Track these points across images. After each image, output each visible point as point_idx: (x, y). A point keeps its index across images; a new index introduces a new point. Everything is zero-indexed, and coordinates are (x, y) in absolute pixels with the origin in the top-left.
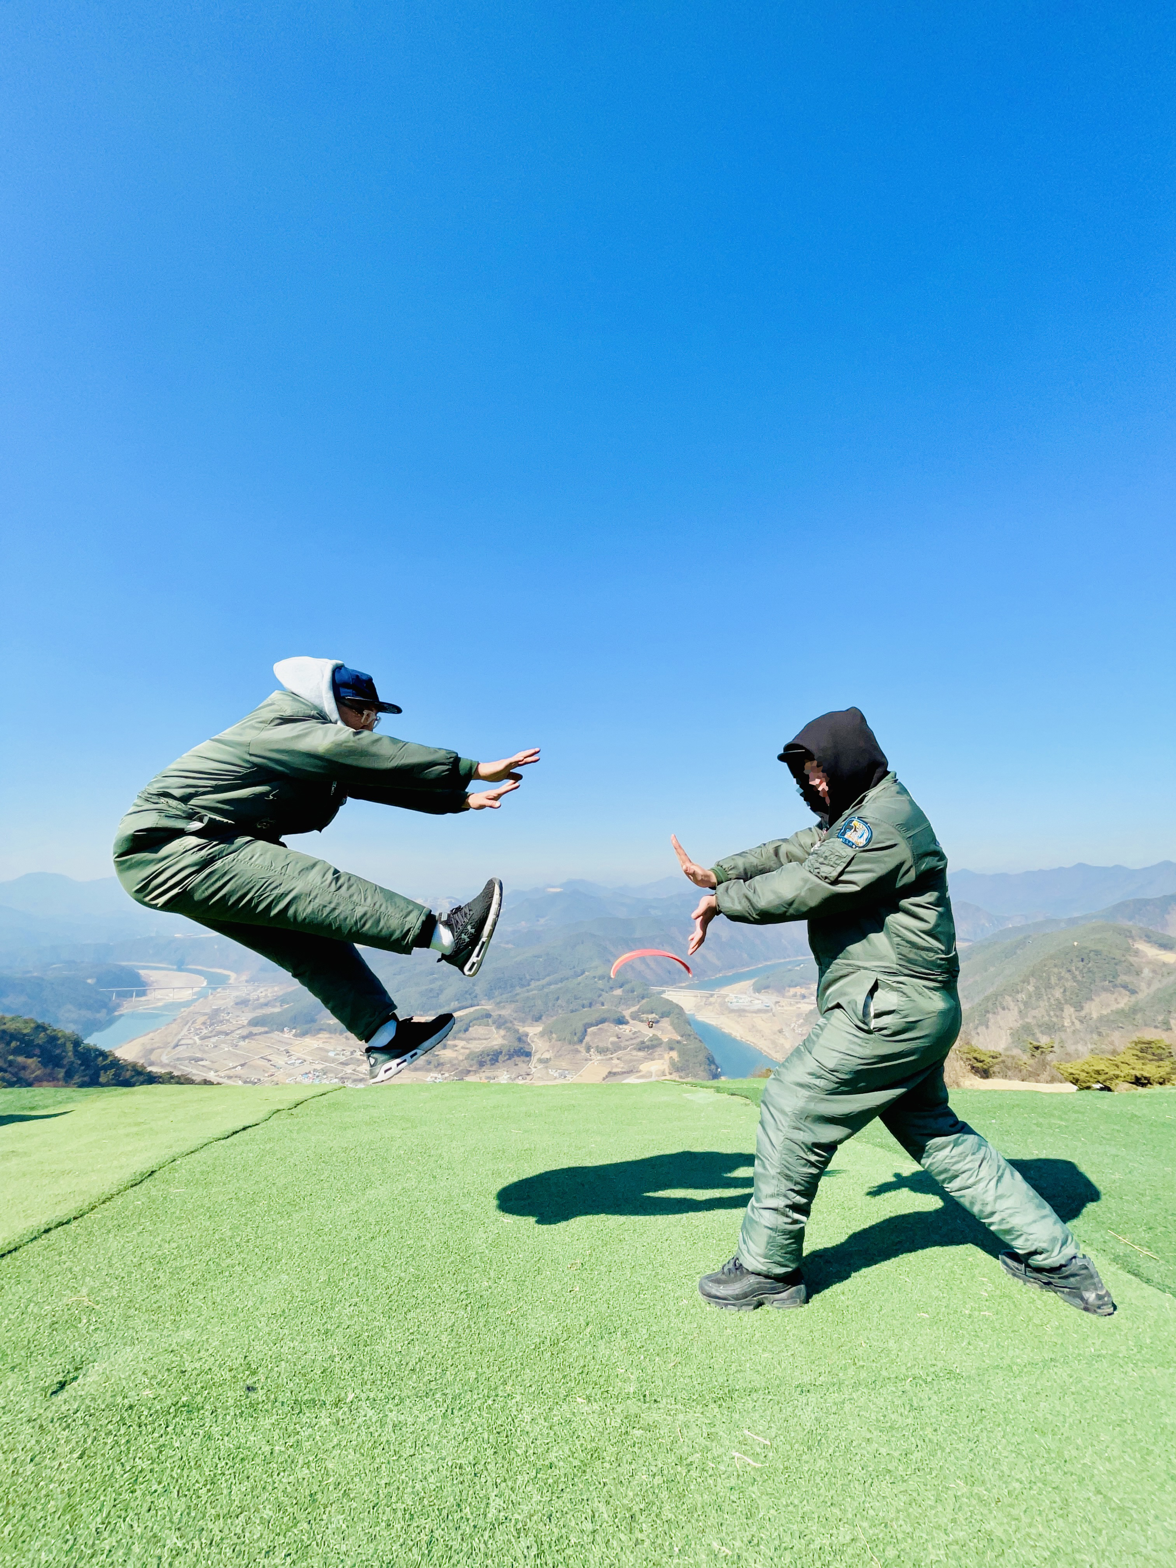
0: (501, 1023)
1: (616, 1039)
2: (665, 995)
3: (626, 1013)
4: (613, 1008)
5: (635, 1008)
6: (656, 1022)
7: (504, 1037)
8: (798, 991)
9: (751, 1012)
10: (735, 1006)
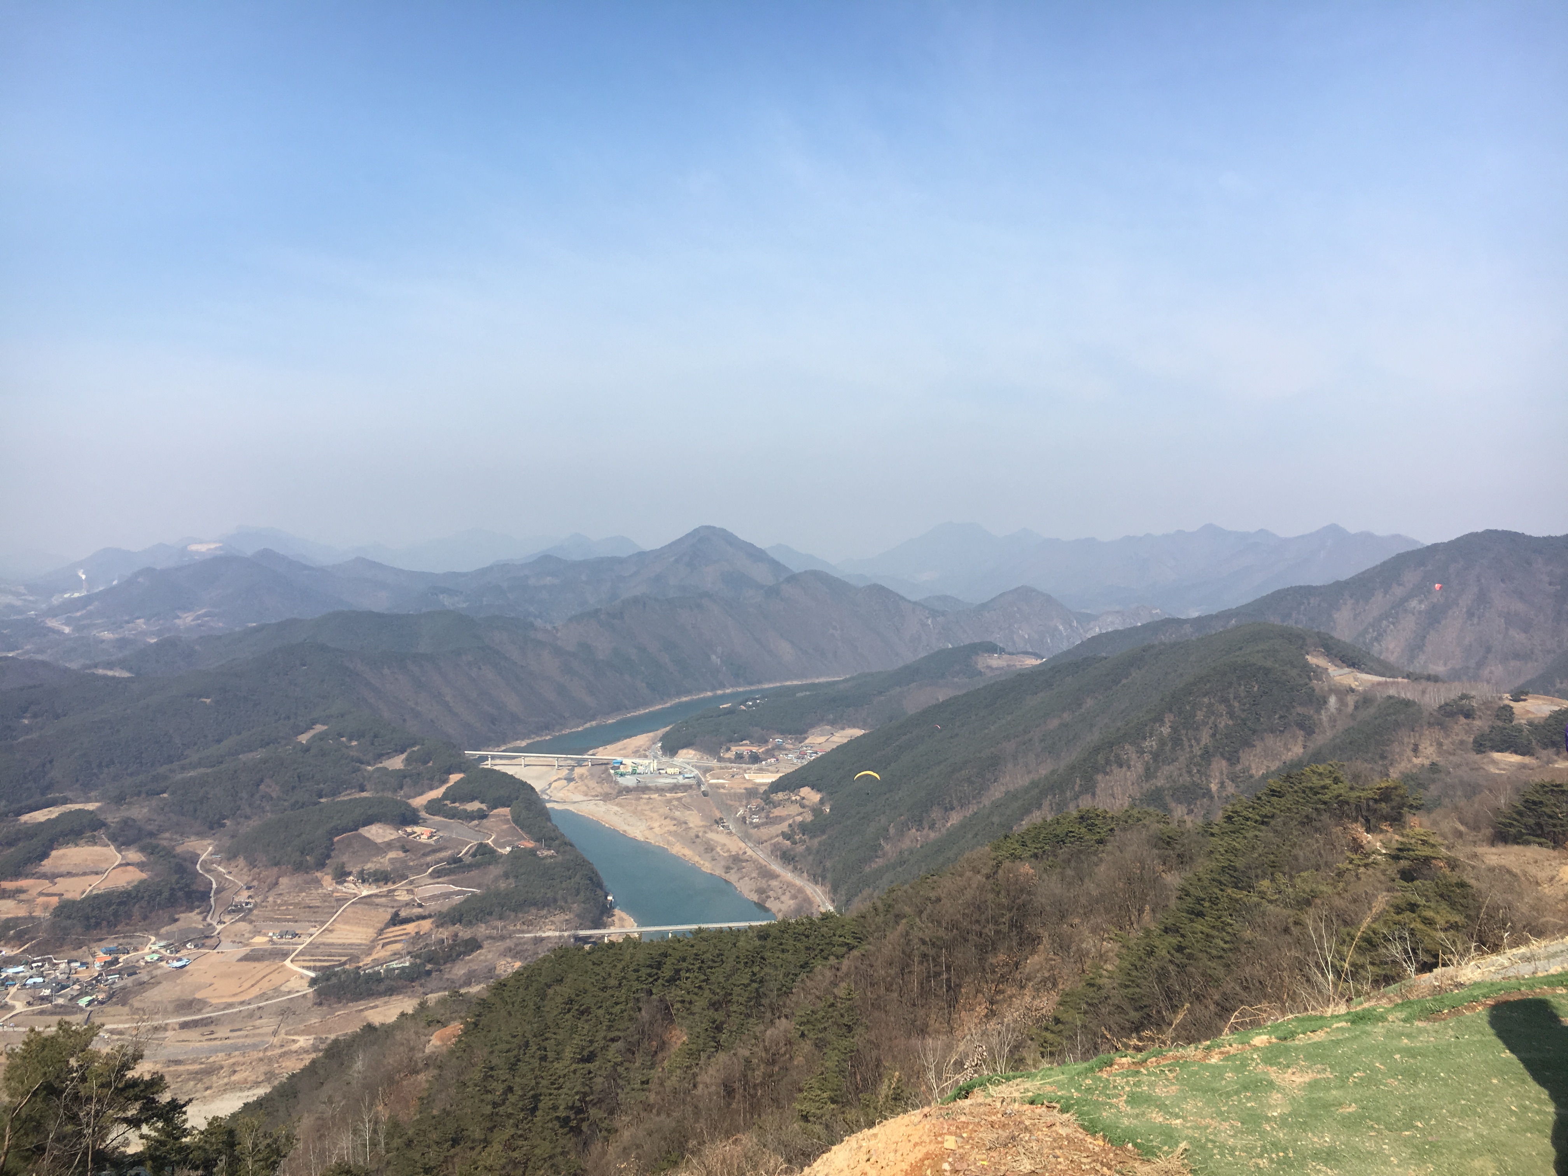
0: (127, 835)
1: (401, 854)
2: (488, 764)
3: (419, 802)
4: (389, 794)
5: (437, 793)
6: (482, 816)
7: (141, 866)
8: (745, 748)
9: (660, 790)
10: (629, 781)
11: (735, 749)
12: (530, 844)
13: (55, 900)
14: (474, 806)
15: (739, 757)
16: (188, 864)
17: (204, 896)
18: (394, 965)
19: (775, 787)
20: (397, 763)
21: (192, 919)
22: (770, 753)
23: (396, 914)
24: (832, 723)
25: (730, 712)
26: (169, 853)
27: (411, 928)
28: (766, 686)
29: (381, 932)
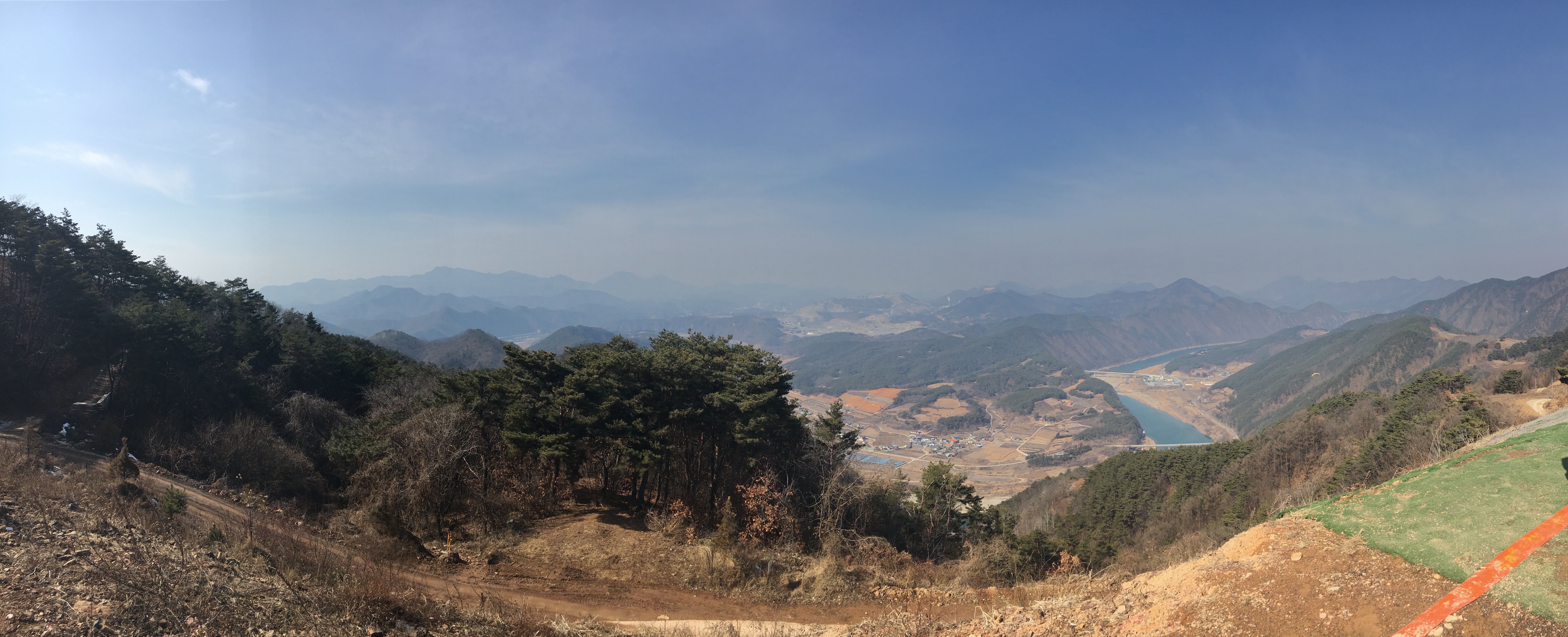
0: (962, 396)
1: (1060, 411)
2: (1094, 376)
3: (1067, 390)
4: (1055, 387)
5: (1074, 387)
6: (1092, 397)
7: (967, 408)
8: (1201, 371)
9: (1164, 388)
10: (1152, 384)
11: (1196, 371)
12: (1111, 409)
13: (939, 417)
14: (1089, 393)
15: (1198, 375)
16: (983, 409)
17: (988, 421)
18: (1058, 454)
19: (1214, 387)
20: (1058, 374)
21: (984, 429)
22: (1211, 373)
23: (1058, 434)
24: (1238, 361)
25: (1194, 356)
26: (976, 404)
27: (1064, 440)
28: (1209, 345)
29: (1052, 440)
